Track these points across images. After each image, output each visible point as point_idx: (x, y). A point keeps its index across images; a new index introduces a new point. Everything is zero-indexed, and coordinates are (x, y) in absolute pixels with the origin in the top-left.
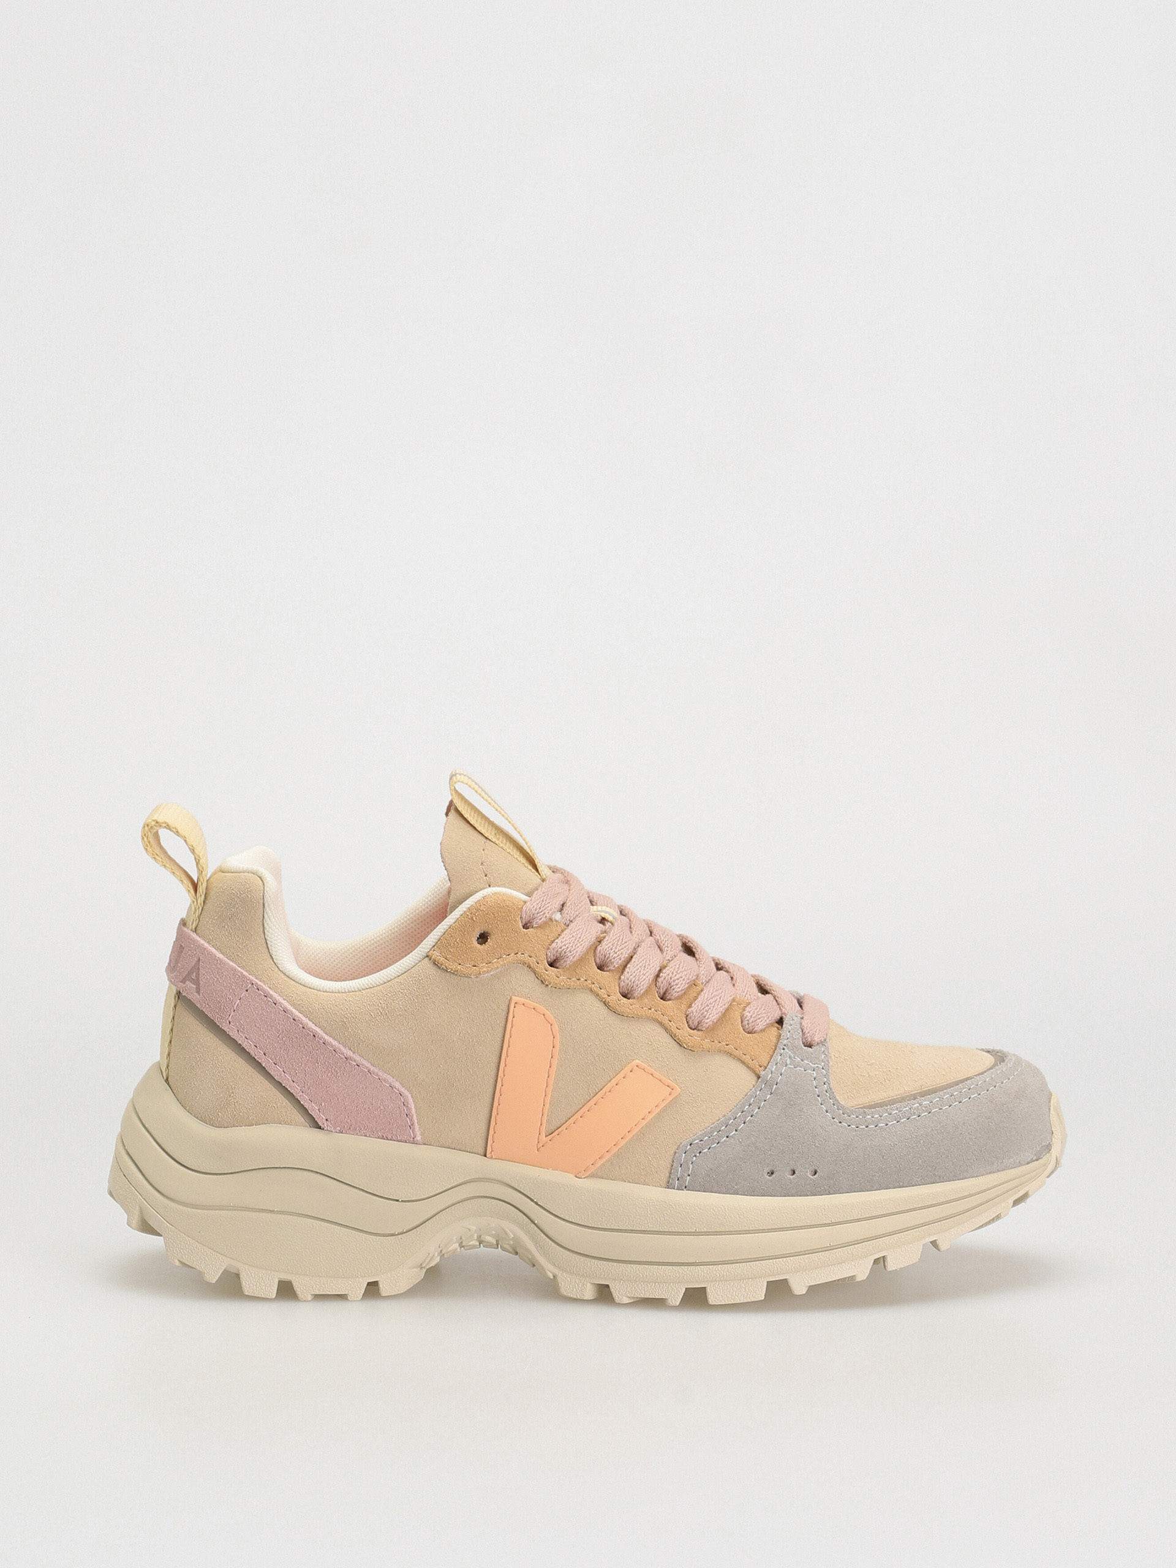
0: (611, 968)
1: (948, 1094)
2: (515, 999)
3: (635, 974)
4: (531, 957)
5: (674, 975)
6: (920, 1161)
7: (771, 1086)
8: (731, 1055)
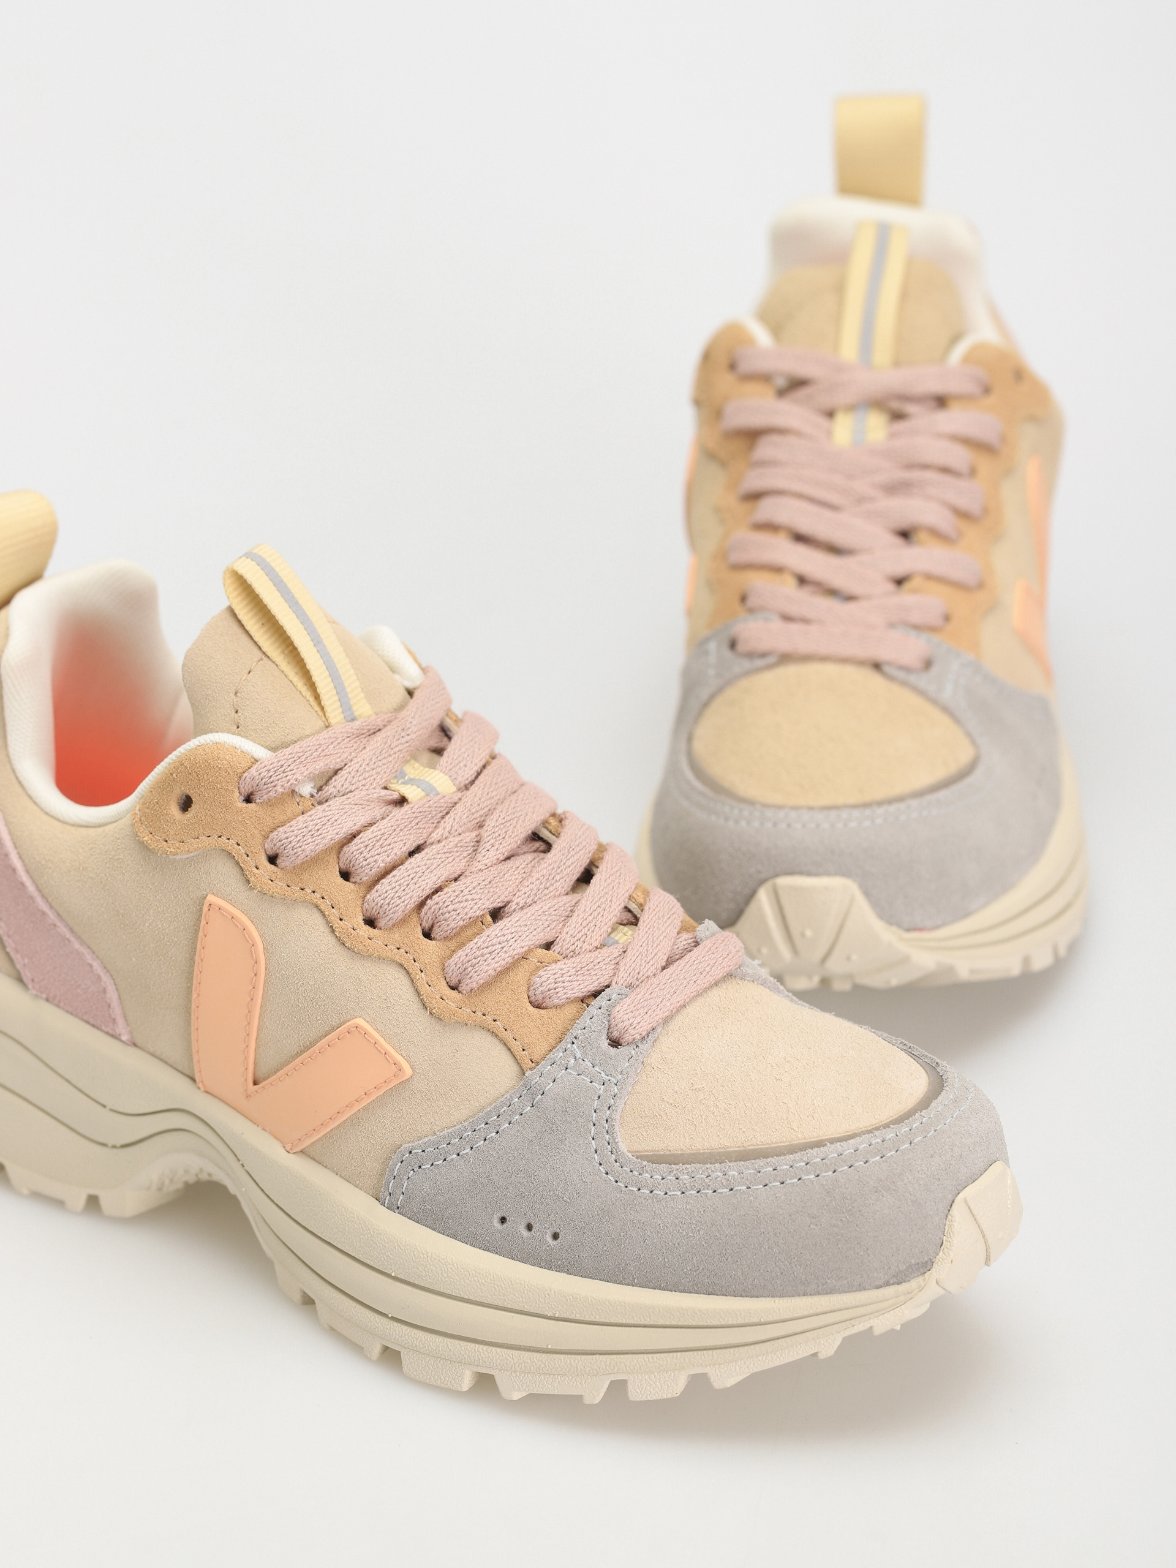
0: (357, 879)
1: (771, 1166)
2: (211, 898)
3: (386, 895)
4: (239, 845)
5: (446, 905)
6: (695, 1259)
7: (534, 1094)
8: (496, 1036)
